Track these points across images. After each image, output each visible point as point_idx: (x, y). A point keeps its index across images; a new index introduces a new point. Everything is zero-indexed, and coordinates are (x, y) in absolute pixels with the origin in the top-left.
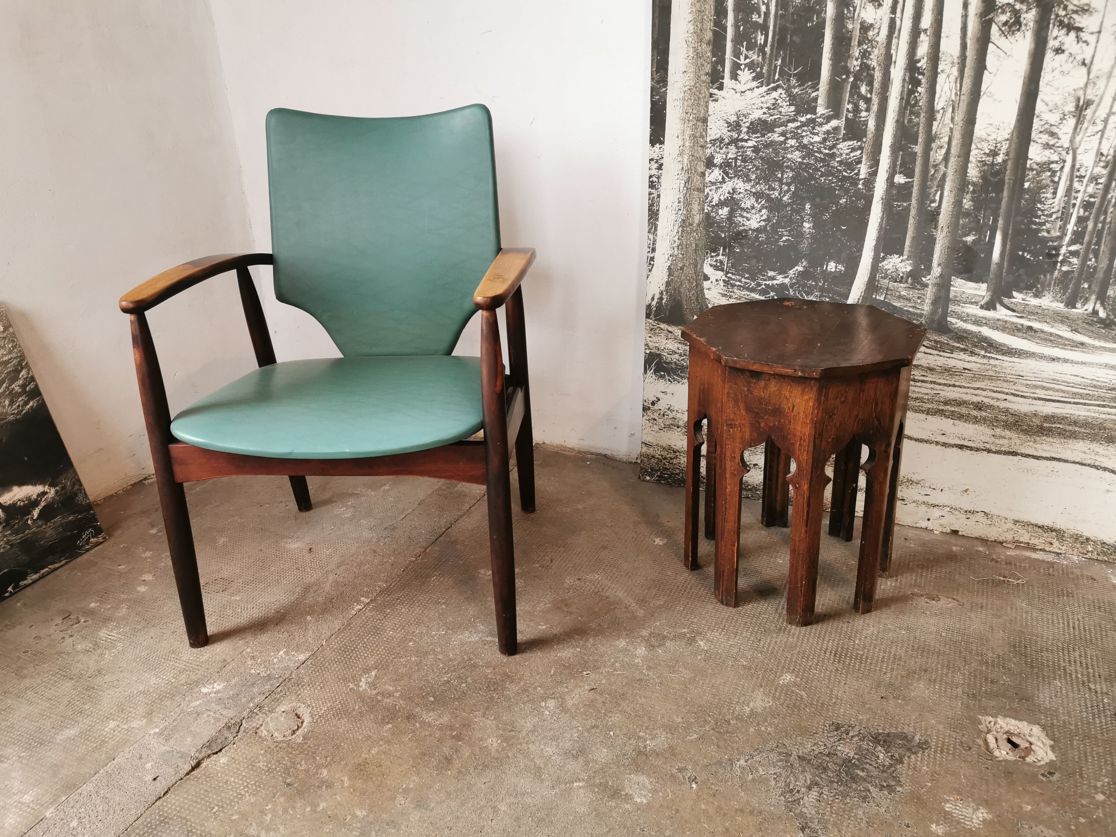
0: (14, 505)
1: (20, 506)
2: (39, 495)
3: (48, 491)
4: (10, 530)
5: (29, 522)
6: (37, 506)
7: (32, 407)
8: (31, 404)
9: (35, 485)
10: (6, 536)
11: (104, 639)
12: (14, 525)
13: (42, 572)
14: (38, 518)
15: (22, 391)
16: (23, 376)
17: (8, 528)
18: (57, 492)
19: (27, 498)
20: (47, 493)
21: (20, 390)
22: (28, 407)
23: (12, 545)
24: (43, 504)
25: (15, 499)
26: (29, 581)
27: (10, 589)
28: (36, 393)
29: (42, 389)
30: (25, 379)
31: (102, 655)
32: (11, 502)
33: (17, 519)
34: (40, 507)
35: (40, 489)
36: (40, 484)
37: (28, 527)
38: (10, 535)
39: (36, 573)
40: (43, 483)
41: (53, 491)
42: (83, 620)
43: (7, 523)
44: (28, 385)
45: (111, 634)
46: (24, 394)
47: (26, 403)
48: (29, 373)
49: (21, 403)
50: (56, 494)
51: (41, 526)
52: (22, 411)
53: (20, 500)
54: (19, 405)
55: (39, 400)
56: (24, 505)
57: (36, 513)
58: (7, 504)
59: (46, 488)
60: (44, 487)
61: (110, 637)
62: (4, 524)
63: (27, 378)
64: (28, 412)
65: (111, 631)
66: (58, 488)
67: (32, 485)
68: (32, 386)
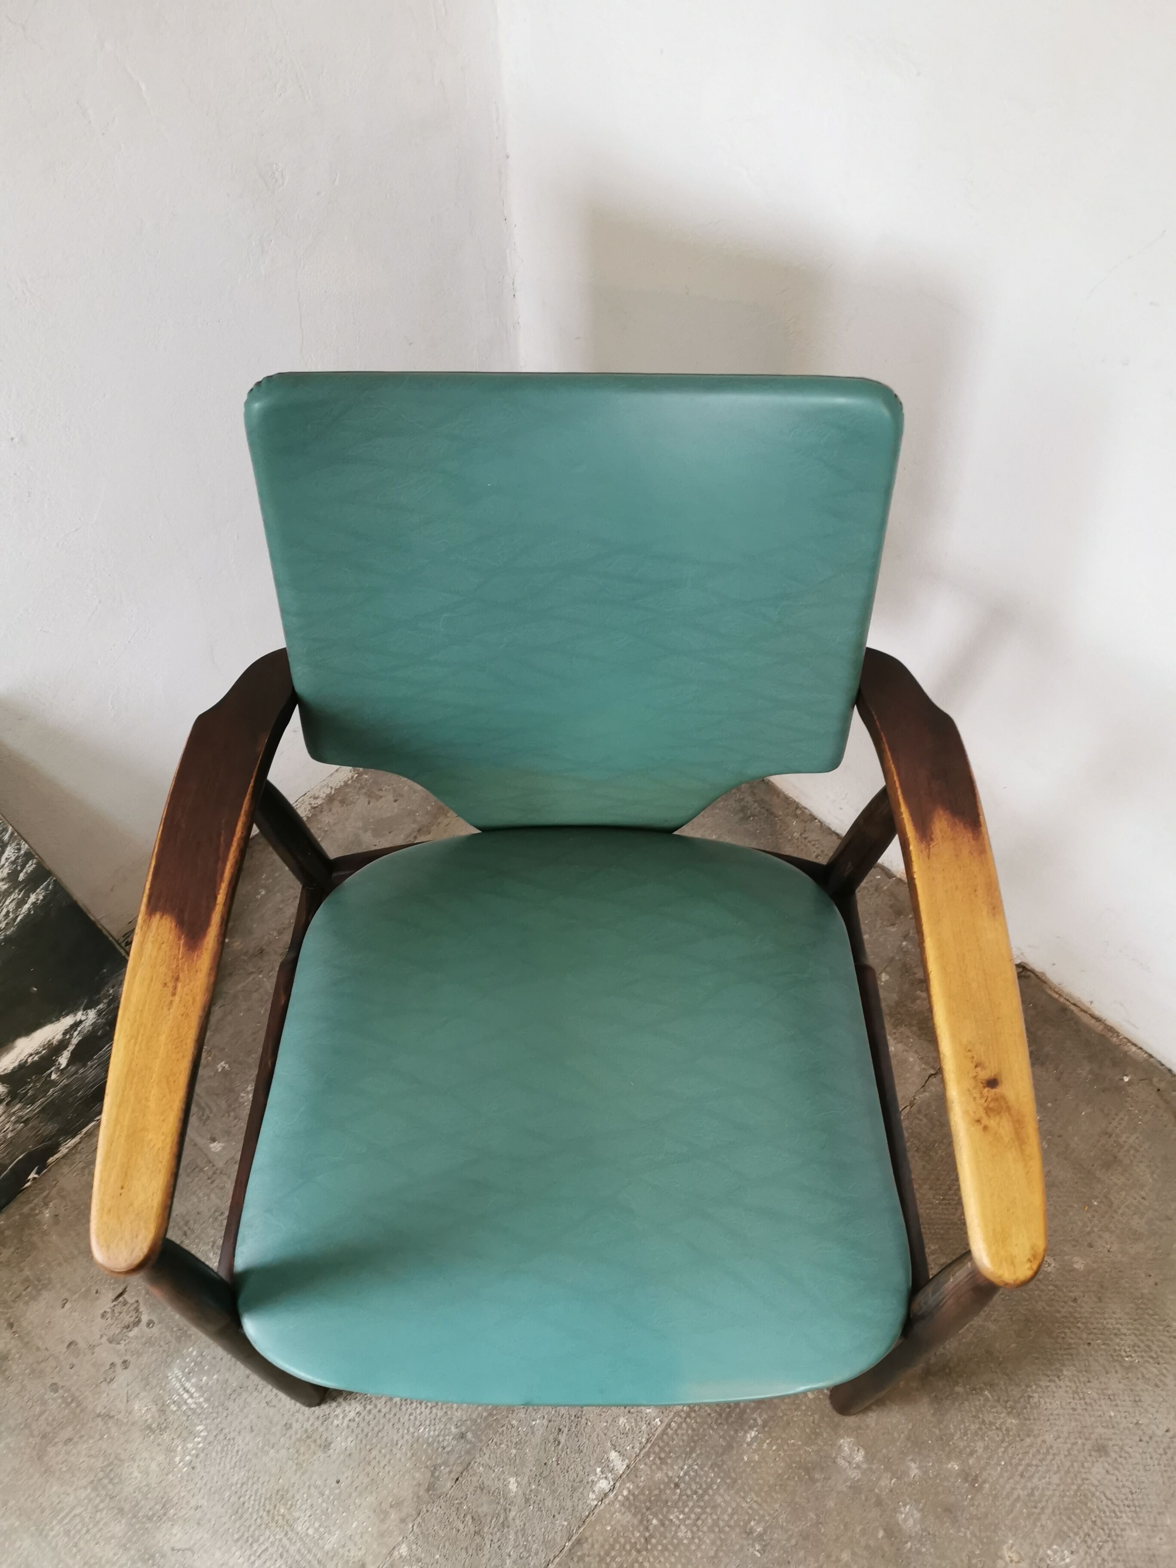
0: (22, 1067)
1: (33, 1063)
2: (65, 1034)
3: (83, 1018)
4: (20, 1102)
5: (54, 1077)
6: (65, 1047)
7: (34, 904)
8: (33, 898)
9: (58, 1019)
10: (14, 1113)
11: (176, 1398)
12: (27, 1092)
13: (85, 1130)
14: (68, 1065)
15: (9, 888)
16: (7, 859)
17: (17, 1100)
18: (99, 1013)
19: (44, 1046)
20: (81, 1022)
21: (6, 886)
22: (27, 906)
23: (26, 1122)
24: (75, 1041)
25: (23, 1057)
26: (64, 1150)
27: (33, 1175)
28: (41, 874)
29: (50, 864)
30: (13, 863)
31: (170, 1451)
32: (16, 1064)
33: (30, 1083)
34: (71, 1048)
35: (67, 1021)
36: (67, 1015)
37: (54, 1083)
38: (20, 1109)
39: (73, 1137)
40: (73, 1010)
41: (92, 1014)
42: (145, 1318)
43: (13, 1096)
44: (21, 871)
45: (188, 1385)
46: (15, 889)
47: (21, 903)
48: (19, 849)
49: (12, 907)
50: (99, 1015)
51: (76, 1072)
52: (17, 917)
53: (31, 1055)
54: (8, 912)
55: (48, 885)
56: (40, 1058)
57: (63, 1060)
58: (8, 1071)
59: (80, 1016)
60: (75, 1014)
61: (186, 1396)
62: (9, 1099)
63: (17, 858)
64: (28, 916)
65: (188, 1380)
66: (101, 1006)
67: (51, 1022)
68: (30, 867)
